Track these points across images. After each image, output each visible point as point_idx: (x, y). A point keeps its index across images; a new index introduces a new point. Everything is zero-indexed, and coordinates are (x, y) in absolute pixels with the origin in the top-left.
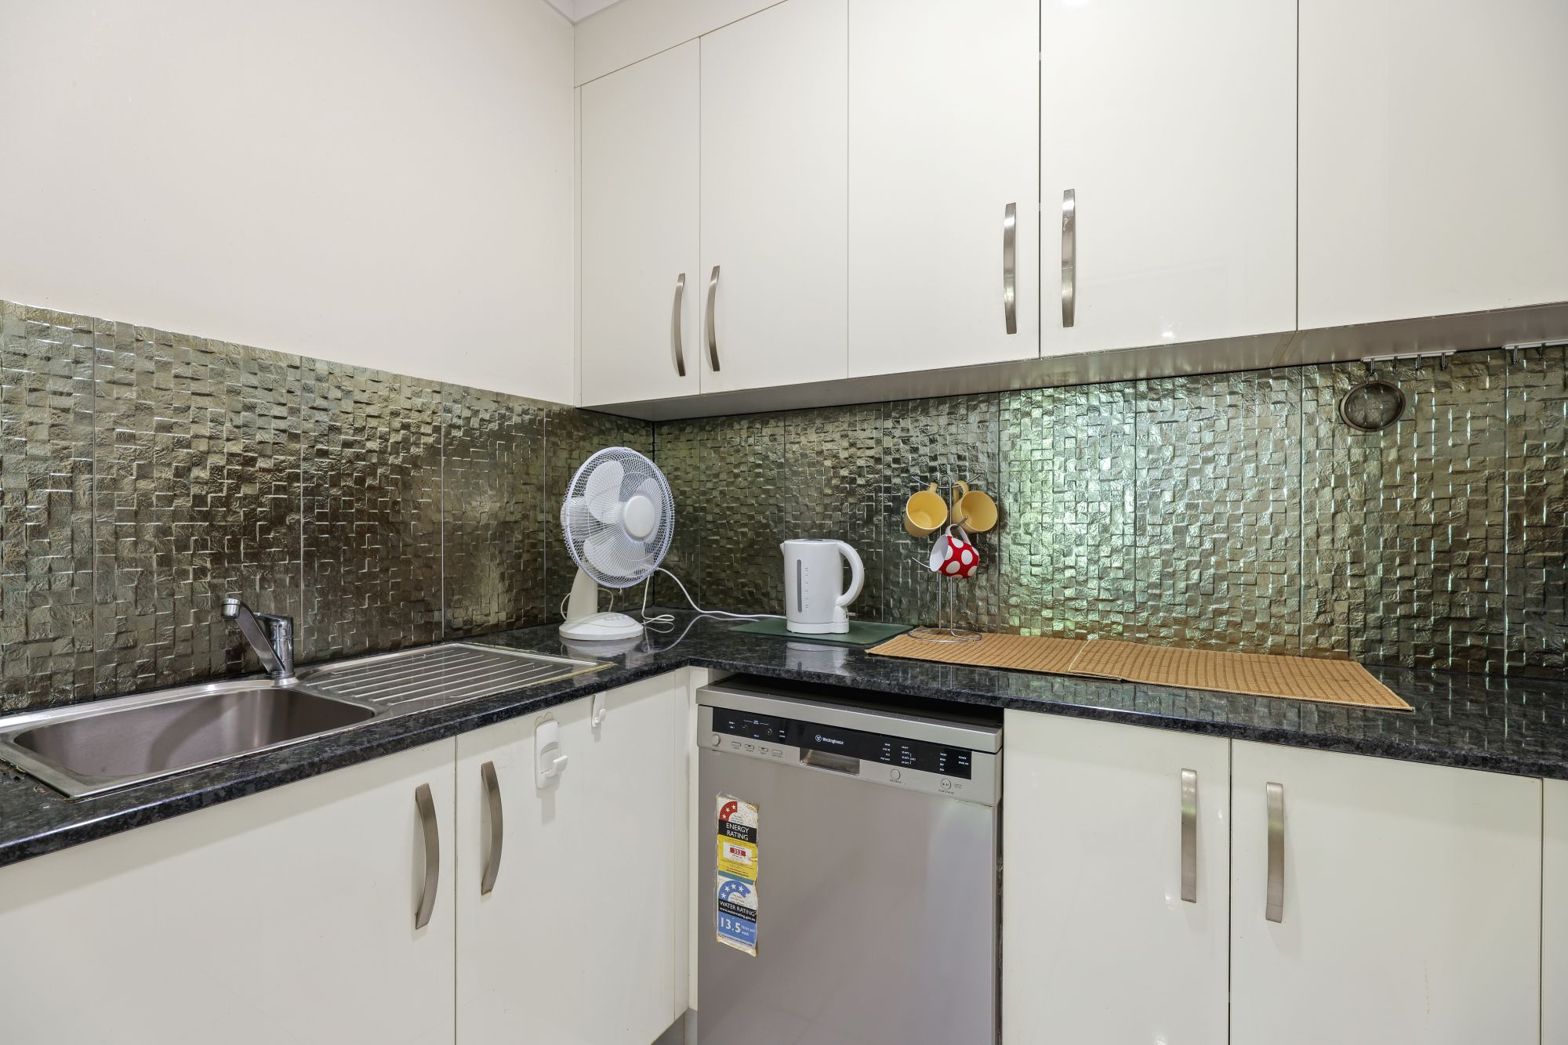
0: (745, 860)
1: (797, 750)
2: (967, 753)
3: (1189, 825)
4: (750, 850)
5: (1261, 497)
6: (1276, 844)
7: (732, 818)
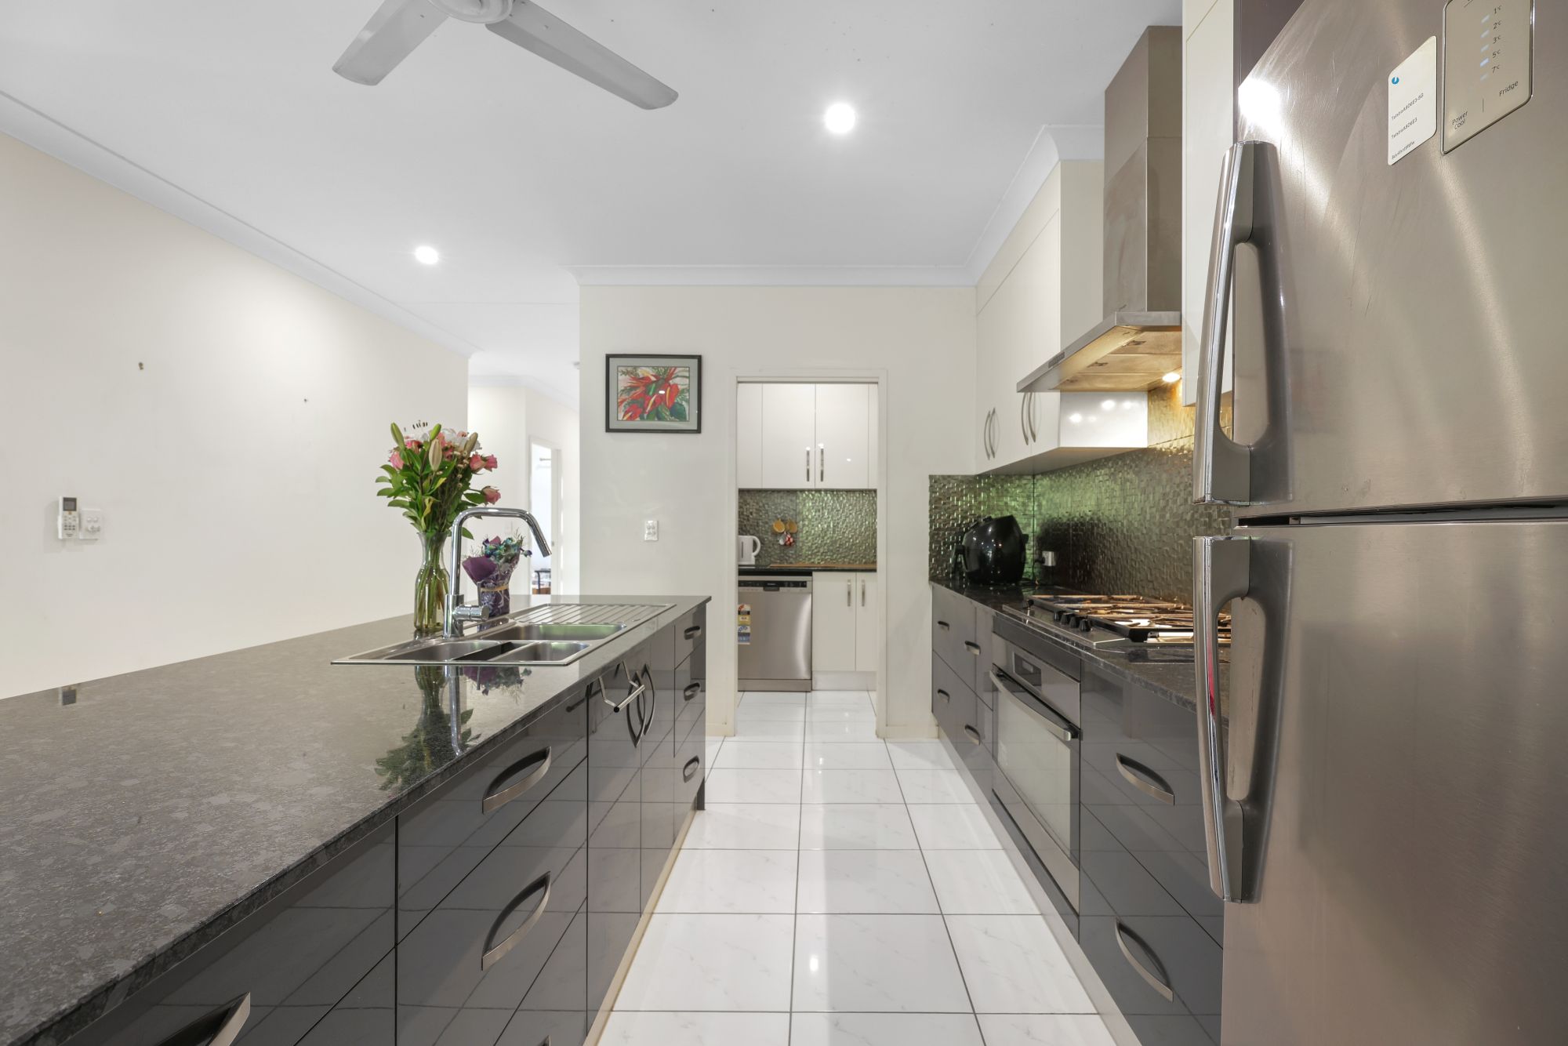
0: (747, 620)
1: (762, 588)
2: (806, 582)
3: (849, 593)
4: (748, 617)
5: (862, 524)
6: (863, 594)
7: (742, 609)
